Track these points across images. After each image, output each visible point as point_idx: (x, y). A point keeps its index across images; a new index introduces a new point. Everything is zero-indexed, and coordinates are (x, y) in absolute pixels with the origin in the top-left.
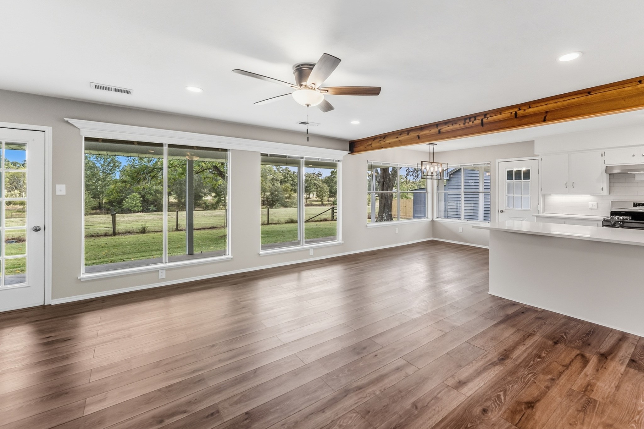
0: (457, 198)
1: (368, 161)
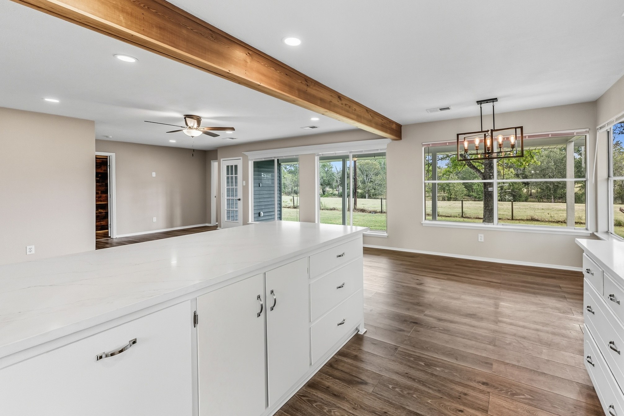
1: (423, 144)
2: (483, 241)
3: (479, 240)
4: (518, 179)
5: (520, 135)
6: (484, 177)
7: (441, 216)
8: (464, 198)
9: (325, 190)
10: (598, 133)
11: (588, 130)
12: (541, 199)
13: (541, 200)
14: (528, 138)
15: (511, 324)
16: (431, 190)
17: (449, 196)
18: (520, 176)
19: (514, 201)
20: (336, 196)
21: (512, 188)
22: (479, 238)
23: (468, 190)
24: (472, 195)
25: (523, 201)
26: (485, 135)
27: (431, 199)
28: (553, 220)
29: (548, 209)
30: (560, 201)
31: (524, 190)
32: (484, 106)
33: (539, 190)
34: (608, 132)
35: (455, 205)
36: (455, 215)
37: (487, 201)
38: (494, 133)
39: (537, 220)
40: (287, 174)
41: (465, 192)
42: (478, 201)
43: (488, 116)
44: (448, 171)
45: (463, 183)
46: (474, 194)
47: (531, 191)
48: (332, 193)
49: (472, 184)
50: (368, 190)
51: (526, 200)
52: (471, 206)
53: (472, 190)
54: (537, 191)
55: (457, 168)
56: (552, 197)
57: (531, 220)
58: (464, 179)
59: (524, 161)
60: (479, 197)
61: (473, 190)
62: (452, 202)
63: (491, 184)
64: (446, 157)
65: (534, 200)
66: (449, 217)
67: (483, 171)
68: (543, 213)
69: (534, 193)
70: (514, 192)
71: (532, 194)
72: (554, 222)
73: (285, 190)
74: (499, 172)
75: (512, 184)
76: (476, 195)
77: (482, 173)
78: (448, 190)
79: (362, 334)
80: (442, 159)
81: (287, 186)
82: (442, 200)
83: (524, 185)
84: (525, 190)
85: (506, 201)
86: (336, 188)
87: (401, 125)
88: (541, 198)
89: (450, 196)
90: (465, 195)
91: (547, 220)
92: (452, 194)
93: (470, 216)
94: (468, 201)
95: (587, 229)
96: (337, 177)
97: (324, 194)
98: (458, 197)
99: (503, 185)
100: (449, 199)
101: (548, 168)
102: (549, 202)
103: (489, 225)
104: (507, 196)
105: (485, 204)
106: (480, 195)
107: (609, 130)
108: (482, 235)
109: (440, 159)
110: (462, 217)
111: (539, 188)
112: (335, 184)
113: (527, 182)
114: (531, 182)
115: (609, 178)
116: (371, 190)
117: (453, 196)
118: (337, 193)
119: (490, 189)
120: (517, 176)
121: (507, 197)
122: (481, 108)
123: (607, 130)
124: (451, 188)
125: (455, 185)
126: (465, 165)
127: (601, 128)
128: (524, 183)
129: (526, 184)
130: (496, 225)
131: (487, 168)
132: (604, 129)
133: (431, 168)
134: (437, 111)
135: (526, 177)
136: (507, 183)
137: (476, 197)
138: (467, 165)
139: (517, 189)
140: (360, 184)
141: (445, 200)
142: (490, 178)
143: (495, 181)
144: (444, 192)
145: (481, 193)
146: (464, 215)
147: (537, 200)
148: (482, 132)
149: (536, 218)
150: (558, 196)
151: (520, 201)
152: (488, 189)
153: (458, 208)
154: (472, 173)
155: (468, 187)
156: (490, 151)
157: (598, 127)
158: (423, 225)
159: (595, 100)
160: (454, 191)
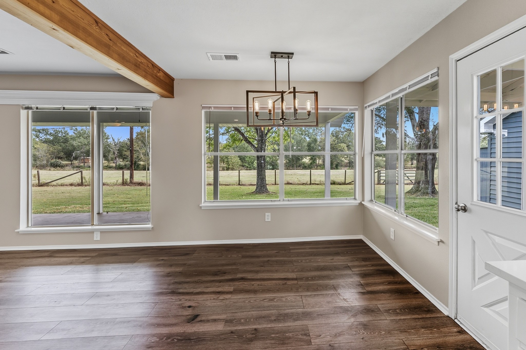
0: (492, 165)
1: (203, 106)
2: (270, 220)
3: (266, 220)
6: (257, 150)
7: (222, 185)
8: (239, 168)
10: (365, 110)
11: (357, 107)
12: (289, 167)
16: (213, 162)
17: (228, 167)
20: (113, 168)
22: (266, 217)
23: (242, 161)
24: (245, 165)
27: (213, 170)
28: (300, 183)
30: (299, 168)
34: (372, 111)
35: (233, 174)
36: (233, 183)
37: (260, 171)
39: (291, 184)
40: (39, 143)
41: (240, 163)
42: (250, 170)
44: (228, 145)
48: (107, 166)
49: (245, 157)
53: (245, 161)
55: (236, 143)
57: (287, 184)
60: (250, 167)
62: (230, 172)
64: (226, 133)
66: (228, 185)
67: (256, 146)
68: (293, 178)
70: (273, 163)
72: (301, 184)
73: (36, 163)
76: (248, 165)
77: (256, 147)
78: (227, 161)
80: (223, 134)
81: (39, 158)
82: (222, 170)
86: (112, 160)
87: (174, 79)
90: (240, 166)
91: (297, 183)
92: (230, 165)
93: (245, 183)
95: (355, 199)
96: (114, 149)
98: (234, 167)
100: (228, 169)
102: (293, 169)
103: (276, 202)
105: (258, 173)
106: (250, 165)
108: (269, 214)
109: (221, 134)
110: (239, 184)
111: (288, 160)
112: (112, 156)
115: (373, 152)
117: (230, 167)
118: (114, 165)
121: (269, 166)
122: (275, 63)
123: (371, 109)
124: (229, 160)
125: (232, 157)
126: (242, 141)
127: (369, 106)
130: (282, 201)
131: (260, 144)
133: (213, 142)
134: (221, 59)
137: (247, 167)
138: (244, 140)
140: (142, 156)
141: (224, 170)
142: (262, 151)
144: (224, 163)
145: (251, 164)
146: (240, 182)
148: (276, 92)
149: (290, 182)
150: (298, 165)
152: (260, 161)
153: (236, 177)
154: (245, 148)
155: (242, 159)
157: (365, 106)
158: (203, 208)
159: (363, 81)
160: (232, 162)
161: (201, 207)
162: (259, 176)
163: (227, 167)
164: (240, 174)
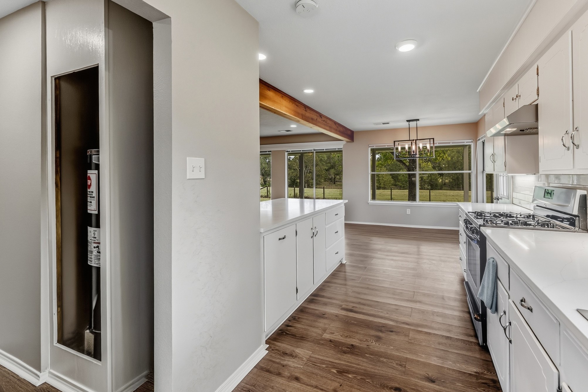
1: (369, 145)
2: (410, 213)
3: (407, 213)
4: (435, 170)
5: (433, 142)
6: (409, 169)
8: (392, 187)
9: (266, 180)
10: (478, 143)
11: (472, 140)
13: (453, 189)
14: (438, 144)
15: (426, 255)
18: (437, 168)
19: (432, 190)
21: (430, 178)
22: (407, 212)
23: (395, 180)
25: (439, 190)
26: (412, 142)
29: (457, 196)
31: (439, 180)
32: (411, 123)
33: (451, 180)
35: (384, 193)
37: (411, 189)
38: (417, 141)
41: (392, 182)
42: (403, 189)
43: (413, 128)
45: (390, 174)
46: (399, 184)
47: (445, 181)
49: (398, 175)
50: (308, 180)
51: (441, 189)
52: (397, 194)
54: (450, 181)
55: (388, 161)
56: (461, 186)
58: (391, 171)
59: (439, 156)
60: (403, 186)
61: (399, 180)
63: (414, 175)
65: (447, 188)
67: (408, 164)
69: (447, 182)
70: (431, 182)
71: (446, 184)
74: (420, 165)
75: (430, 175)
77: (407, 166)
79: (344, 263)
83: (439, 176)
84: (441, 180)
85: (425, 190)
87: (354, 132)
88: (453, 187)
89: (380, 185)
90: (393, 185)
92: (381, 184)
94: (395, 189)
97: (265, 184)
98: (387, 186)
99: (423, 176)
101: (458, 162)
103: (414, 203)
104: (426, 185)
105: (409, 191)
106: (405, 184)
107: (484, 141)
108: (410, 210)
113: (442, 173)
114: (445, 173)
116: (310, 180)
117: (382, 186)
119: (413, 179)
120: (434, 168)
122: (409, 124)
124: (380, 178)
125: (384, 176)
126: (394, 159)
127: (479, 140)
128: (439, 174)
129: (441, 175)
130: (418, 203)
131: (411, 162)
132: (481, 141)
134: (381, 124)
135: (441, 169)
136: (426, 174)
137: (401, 186)
139: (433, 179)
142: (413, 171)
143: (418, 172)
145: (406, 182)
147: (449, 189)
148: (410, 140)
151: (436, 189)
152: (412, 179)
153: (387, 195)
154: (397, 166)
155: (395, 177)
156: (415, 153)
157: (478, 139)
158: (369, 204)
159: (477, 121)
160: (383, 181)
161: (368, 203)
162: (410, 194)
163: (378, 186)
164: (392, 194)
